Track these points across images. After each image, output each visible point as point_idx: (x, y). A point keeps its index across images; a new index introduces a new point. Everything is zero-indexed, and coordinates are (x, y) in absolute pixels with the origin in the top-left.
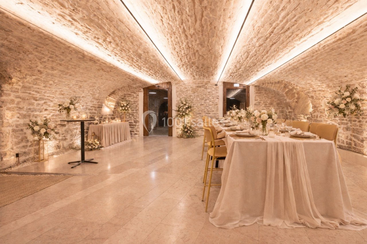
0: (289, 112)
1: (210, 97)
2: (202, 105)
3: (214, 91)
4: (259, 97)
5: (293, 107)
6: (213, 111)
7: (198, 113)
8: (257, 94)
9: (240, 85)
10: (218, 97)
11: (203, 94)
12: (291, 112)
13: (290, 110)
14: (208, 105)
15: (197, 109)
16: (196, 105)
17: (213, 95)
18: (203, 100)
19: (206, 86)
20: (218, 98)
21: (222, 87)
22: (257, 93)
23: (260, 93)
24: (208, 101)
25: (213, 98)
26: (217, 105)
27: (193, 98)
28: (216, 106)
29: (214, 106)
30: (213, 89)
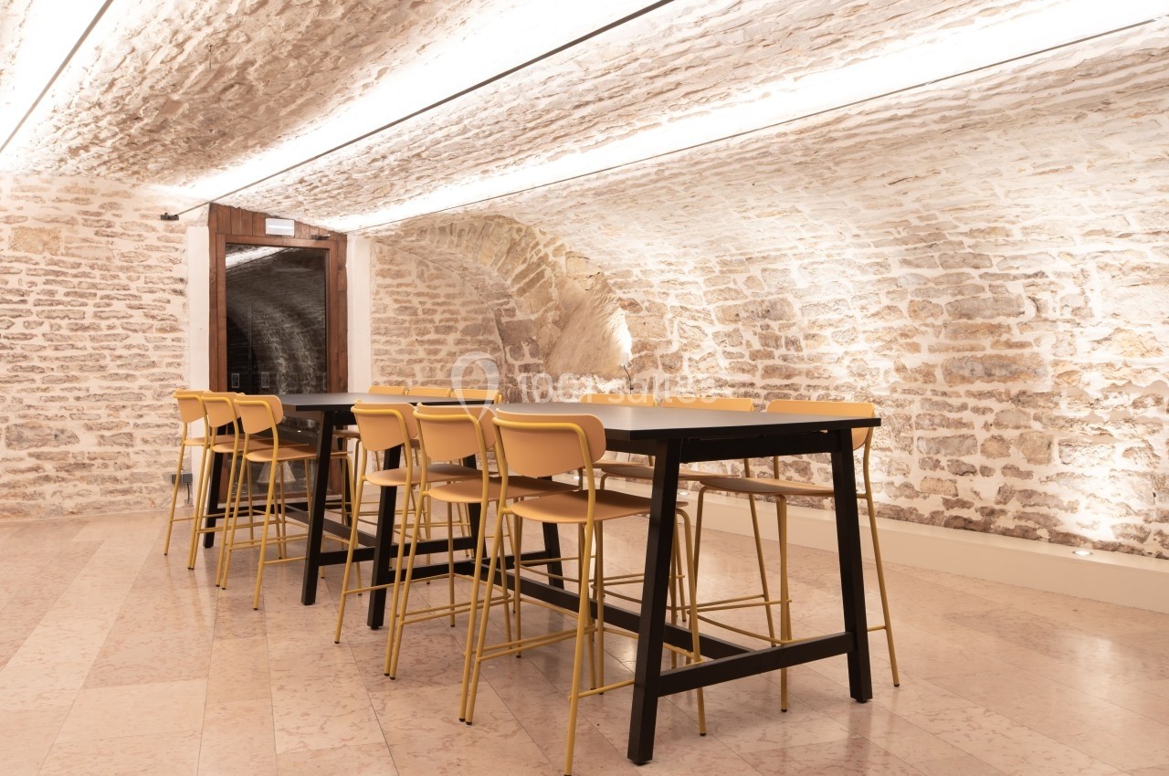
0: (526, 368)
1: (133, 285)
2: (85, 328)
3: (158, 249)
4: (392, 293)
5: (543, 343)
6: (153, 364)
7: (59, 374)
8: (388, 281)
9: (298, 224)
10: (179, 286)
11: (92, 267)
12: (538, 365)
13: (528, 360)
14: (120, 331)
15: (49, 353)
16: (46, 328)
17: (153, 275)
18: (91, 302)
19: (108, 216)
20: (181, 293)
21: (206, 230)
22: (382, 274)
23: (399, 274)
24: (119, 306)
25: (152, 292)
26: (173, 329)
27: (24, 287)
28: (170, 336)
29: (154, 334)
30: (151, 239)
